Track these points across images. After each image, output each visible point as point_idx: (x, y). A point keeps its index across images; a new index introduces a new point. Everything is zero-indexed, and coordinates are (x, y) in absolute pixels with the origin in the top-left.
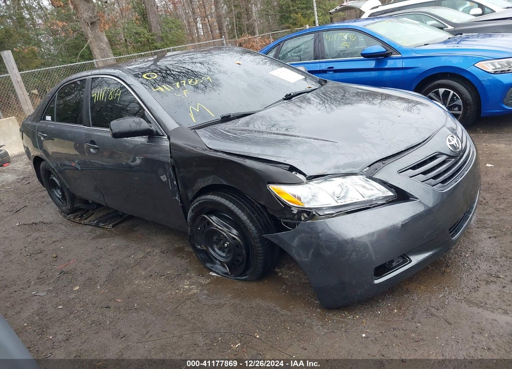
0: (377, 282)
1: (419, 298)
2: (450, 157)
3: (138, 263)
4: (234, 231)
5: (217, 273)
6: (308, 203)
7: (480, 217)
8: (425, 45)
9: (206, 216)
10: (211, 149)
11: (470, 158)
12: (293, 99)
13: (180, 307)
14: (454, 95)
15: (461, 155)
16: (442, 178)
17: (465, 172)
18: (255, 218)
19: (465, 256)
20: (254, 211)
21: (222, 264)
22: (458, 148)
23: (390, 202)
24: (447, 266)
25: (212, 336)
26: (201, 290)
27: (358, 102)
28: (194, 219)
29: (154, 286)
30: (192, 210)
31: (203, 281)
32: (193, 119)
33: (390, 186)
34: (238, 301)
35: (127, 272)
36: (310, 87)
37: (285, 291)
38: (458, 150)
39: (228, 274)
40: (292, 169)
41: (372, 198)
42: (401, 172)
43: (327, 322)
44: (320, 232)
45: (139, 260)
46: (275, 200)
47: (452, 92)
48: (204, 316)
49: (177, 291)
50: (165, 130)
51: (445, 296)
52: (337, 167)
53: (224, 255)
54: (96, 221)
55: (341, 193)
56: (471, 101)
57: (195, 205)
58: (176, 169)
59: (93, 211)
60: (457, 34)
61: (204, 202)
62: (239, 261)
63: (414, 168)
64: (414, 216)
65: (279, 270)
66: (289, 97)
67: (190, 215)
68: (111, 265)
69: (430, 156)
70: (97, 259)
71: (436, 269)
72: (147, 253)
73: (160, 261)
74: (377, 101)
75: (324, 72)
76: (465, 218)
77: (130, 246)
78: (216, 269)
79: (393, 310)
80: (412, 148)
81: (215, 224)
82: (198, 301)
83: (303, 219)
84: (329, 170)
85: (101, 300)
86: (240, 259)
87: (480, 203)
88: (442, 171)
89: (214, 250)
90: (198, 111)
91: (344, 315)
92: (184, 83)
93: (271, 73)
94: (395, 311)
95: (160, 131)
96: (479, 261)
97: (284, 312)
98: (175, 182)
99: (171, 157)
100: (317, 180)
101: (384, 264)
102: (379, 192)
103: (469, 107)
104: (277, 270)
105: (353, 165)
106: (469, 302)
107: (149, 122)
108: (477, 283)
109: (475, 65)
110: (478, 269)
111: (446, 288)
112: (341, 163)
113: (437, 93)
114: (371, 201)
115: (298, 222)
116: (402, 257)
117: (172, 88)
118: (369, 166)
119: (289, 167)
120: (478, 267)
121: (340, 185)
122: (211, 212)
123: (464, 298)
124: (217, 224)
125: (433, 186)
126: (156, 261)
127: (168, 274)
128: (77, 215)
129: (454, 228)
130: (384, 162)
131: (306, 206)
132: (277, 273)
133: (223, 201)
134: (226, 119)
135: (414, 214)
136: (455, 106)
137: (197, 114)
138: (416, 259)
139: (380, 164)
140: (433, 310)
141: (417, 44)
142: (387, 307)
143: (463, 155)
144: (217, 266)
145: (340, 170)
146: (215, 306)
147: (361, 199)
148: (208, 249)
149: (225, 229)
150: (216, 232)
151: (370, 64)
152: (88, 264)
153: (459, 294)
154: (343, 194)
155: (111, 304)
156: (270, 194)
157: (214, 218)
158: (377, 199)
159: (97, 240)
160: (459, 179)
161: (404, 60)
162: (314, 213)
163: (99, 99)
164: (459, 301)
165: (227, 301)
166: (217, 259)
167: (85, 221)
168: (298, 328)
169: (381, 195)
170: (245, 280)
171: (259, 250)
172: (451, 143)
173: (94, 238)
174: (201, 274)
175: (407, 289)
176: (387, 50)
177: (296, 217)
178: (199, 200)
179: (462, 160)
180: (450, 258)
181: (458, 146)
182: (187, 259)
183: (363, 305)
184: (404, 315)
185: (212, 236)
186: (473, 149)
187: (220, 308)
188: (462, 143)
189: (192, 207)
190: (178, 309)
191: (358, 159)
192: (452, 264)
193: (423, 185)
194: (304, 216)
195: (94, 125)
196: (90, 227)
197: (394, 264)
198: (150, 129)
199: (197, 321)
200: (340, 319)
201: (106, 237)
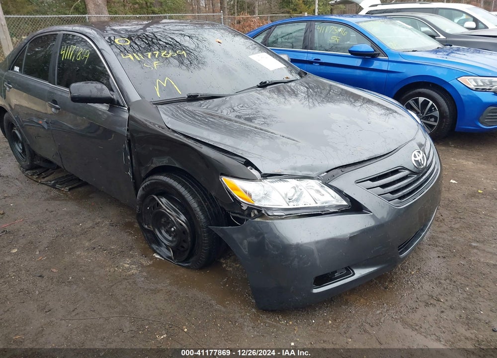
0: (315, 291)
1: (356, 312)
2: (413, 173)
3: (84, 233)
4: (183, 217)
5: (161, 256)
6: (260, 201)
7: (434, 234)
8: (413, 51)
9: (155, 197)
10: (169, 128)
11: (432, 176)
12: (268, 87)
13: (115, 286)
14: (432, 106)
15: (424, 172)
16: (400, 194)
17: (425, 190)
18: (205, 206)
19: (411, 273)
20: (206, 199)
21: (167, 247)
22: (423, 165)
23: (342, 211)
24: (391, 281)
25: (139, 322)
26: (141, 271)
27: (340, 101)
28: (144, 197)
29: (94, 260)
30: (143, 188)
31: (145, 262)
32: (158, 93)
33: (345, 196)
34: (174, 289)
35: (71, 241)
36: (287, 78)
37: (225, 285)
38: (422, 167)
39: (171, 259)
40: (248, 163)
41: (324, 205)
42: (358, 182)
43: (259, 324)
44: (266, 233)
45: (85, 230)
46: (225, 193)
47: (431, 102)
48: (137, 299)
49: (116, 269)
50: (127, 101)
51: (382, 313)
52: (295, 169)
53: (170, 238)
54: (53, 182)
55: (294, 195)
56: (448, 114)
57: (146, 184)
58: (132, 144)
59: (53, 171)
60: (447, 45)
61: (155, 182)
62: (184, 247)
63: (373, 180)
64: (364, 229)
65: (224, 262)
66: (263, 85)
67: (140, 192)
68: (56, 230)
69: (392, 170)
70: (45, 223)
71: (380, 282)
72: (96, 224)
73: (107, 233)
74: (358, 104)
75: (310, 62)
76: (417, 235)
77: (81, 213)
78: (160, 251)
79: (328, 320)
80: (376, 158)
81: (164, 207)
82: (134, 282)
83: (252, 215)
84: (286, 170)
85: (36, 267)
86: (185, 245)
87: (436, 219)
88: (402, 186)
89: (161, 233)
90: (165, 85)
91: (278, 319)
92: (157, 54)
93: (250, 56)
94: (330, 322)
95: (122, 101)
96: (423, 280)
97: (218, 307)
98: (129, 157)
99: (128, 130)
100: (272, 179)
101: (327, 274)
102: (333, 199)
103: (444, 120)
104: (222, 261)
105: (311, 169)
106: (405, 323)
107: (111, 90)
108: (417, 303)
109: (458, 79)
110: (421, 289)
111: (385, 304)
112: (299, 165)
113: (417, 101)
114: (324, 207)
115: (247, 218)
116: (346, 268)
117: (142, 57)
118: (327, 172)
119: (245, 160)
120: (421, 286)
121: (294, 188)
122: (162, 194)
123: (401, 318)
124: (166, 207)
125: (389, 201)
126: (102, 233)
127: (111, 249)
128: (36, 173)
129: (404, 246)
130: (343, 170)
131: (256, 204)
132: (221, 264)
133: (175, 184)
134: (193, 98)
135: (365, 227)
136: (432, 117)
137: (163, 89)
138: (359, 273)
139: (339, 170)
140: (367, 327)
141: (406, 49)
142: (323, 317)
143: (426, 172)
144: (162, 249)
145: (297, 172)
146: (151, 290)
147: (313, 205)
148: (154, 230)
149: (173, 213)
150: (164, 215)
151: (356, 62)
152: (34, 227)
153: (397, 312)
154: (296, 197)
155: (46, 274)
156: (221, 185)
157: (164, 200)
158: (330, 207)
159: (49, 202)
160: (417, 196)
161: (390, 63)
162: (263, 212)
163: (67, 57)
164: (395, 321)
165: (164, 287)
166: (163, 242)
167: (42, 180)
168: (228, 327)
169: (335, 203)
170: (188, 267)
171: (204, 240)
172: (416, 159)
173: (48, 199)
174: (145, 254)
175: (346, 300)
176: (375, 51)
177: (246, 212)
178: (151, 180)
179: (424, 177)
180: (396, 273)
181: (422, 163)
182: (134, 236)
183: (299, 311)
184: (337, 327)
185: (160, 219)
186: (438, 167)
187: (155, 293)
188: (428, 159)
189: (143, 186)
190: (112, 288)
191: (317, 163)
192: (396, 280)
193: (379, 199)
194: (254, 213)
195: (59, 84)
196: (46, 186)
197: (337, 275)
198: (111, 98)
199: (128, 304)
200: (273, 323)
201: (59, 200)
